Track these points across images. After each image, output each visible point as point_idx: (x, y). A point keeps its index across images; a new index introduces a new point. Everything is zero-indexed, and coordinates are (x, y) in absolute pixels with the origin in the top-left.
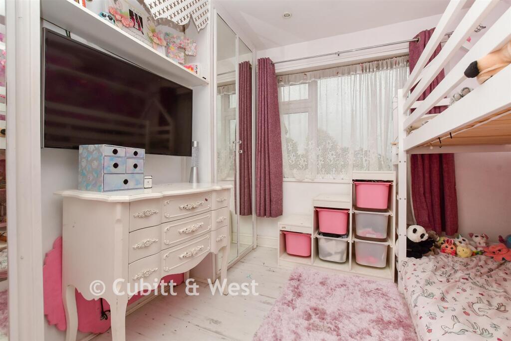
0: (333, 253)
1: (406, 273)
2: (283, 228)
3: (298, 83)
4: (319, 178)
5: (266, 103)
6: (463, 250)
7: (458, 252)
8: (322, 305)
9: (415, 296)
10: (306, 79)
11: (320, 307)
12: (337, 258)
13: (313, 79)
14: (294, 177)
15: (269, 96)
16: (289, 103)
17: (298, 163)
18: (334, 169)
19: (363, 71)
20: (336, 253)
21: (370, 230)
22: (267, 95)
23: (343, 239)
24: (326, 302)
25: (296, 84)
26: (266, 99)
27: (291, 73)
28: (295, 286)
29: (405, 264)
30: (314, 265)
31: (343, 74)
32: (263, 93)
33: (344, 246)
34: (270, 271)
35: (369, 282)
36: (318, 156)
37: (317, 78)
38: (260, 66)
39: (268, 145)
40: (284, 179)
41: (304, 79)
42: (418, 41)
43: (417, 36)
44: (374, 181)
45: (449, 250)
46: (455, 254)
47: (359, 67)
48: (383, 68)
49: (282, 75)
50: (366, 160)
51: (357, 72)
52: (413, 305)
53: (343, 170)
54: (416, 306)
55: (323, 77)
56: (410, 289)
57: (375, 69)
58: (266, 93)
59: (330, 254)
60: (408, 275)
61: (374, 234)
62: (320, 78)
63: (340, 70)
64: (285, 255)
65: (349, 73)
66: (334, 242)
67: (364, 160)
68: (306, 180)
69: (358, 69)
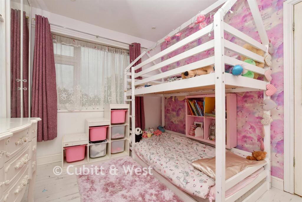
0: (100, 152)
1: (138, 149)
2: (66, 145)
3: (68, 45)
4: (84, 109)
5: (44, 52)
6: (149, 134)
7: (148, 136)
8: (108, 180)
9: (148, 156)
10: (75, 44)
11: (108, 182)
12: (102, 154)
13: (79, 46)
14: (66, 109)
15: (47, 47)
16: (61, 56)
17: (70, 99)
18: (93, 104)
19: (109, 51)
20: (101, 151)
21: (118, 134)
22: (45, 46)
23: (105, 142)
24: (109, 178)
25: (67, 44)
26: (44, 49)
27: (63, 36)
28: (86, 179)
29: (135, 146)
30: (90, 162)
31: (98, 49)
32: (41, 44)
33: (105, 146)
34: (59, 179)
35: (120, 160)
36: (83, 95)
37: (82, 46)
38: (38, 21)
39: (46, 85)
40: (58, 111)
41: (73, 44)
42: (133, 46)
43: (133, 43)
44: (120, 109)
45: (145, 136)
46: (147, 137)
47: (107, 48)
48: (118, 53)
49: (55, 34)
50: (110, 98)
51: (106, 51)
52: (149, 160)
53: (98, 104)
54: (151, 159)
55: (86, 46)
56: (145, 155)
57: (114, 52)
58: (44, 44)
59: (98, 153)
60: (140, 150)
61: (120, 136)
62: (84, 46)
63: (97, 46)
64: (66, 164)
65: (101, 49)
66: (100, 145)
67: (109, 98)
68: (75, 111)
69: (106, 49)
